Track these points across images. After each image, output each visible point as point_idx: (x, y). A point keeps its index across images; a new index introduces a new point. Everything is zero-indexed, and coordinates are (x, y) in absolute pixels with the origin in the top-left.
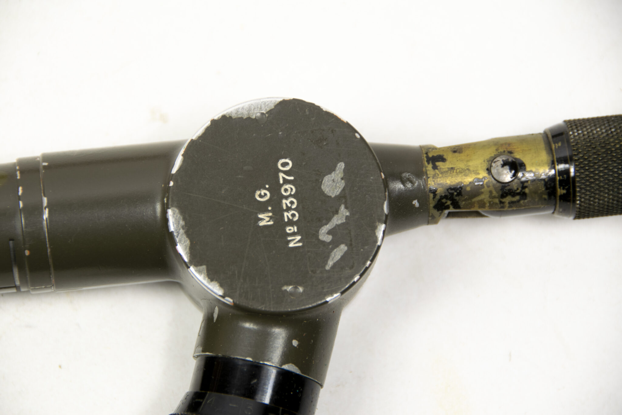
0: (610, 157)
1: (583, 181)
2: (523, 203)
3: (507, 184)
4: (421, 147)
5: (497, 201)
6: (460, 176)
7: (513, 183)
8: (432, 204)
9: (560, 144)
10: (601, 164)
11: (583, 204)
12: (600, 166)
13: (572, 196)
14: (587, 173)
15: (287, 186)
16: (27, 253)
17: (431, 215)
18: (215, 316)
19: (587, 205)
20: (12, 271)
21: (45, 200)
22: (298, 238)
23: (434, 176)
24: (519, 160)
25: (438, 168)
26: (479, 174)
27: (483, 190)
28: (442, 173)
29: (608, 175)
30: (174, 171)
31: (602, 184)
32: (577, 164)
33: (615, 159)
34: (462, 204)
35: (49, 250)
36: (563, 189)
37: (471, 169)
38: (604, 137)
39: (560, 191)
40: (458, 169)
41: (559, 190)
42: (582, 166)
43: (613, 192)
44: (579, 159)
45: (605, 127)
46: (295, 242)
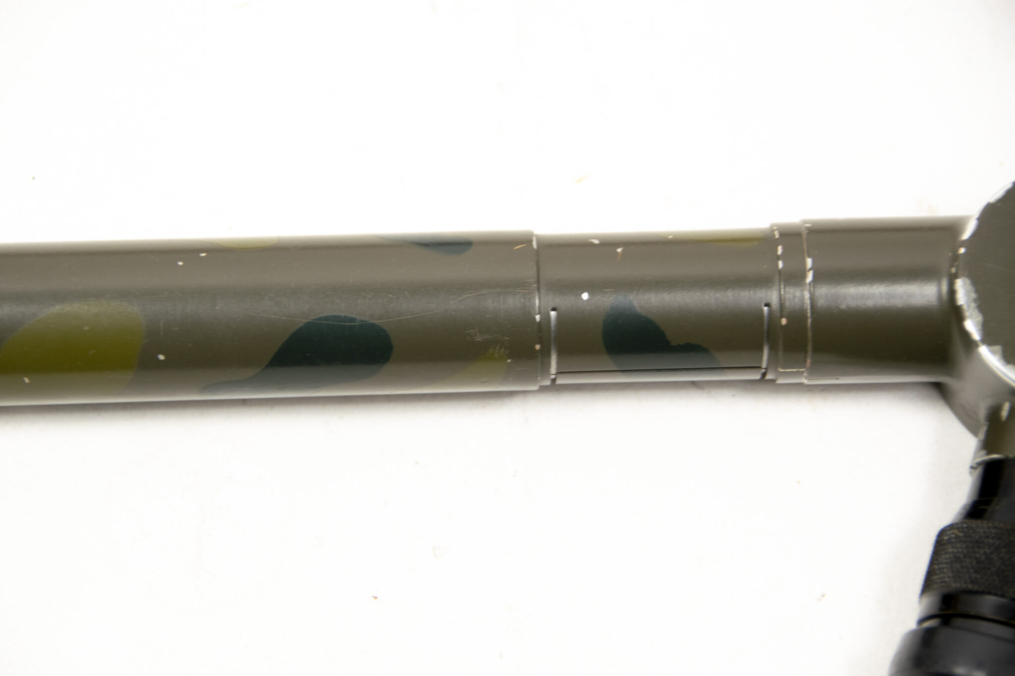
16: (784, 321)
18: (1004, 413)
20: (761, 350)
21: (809, 262)
30: (966, 236)
35: (809, 321)
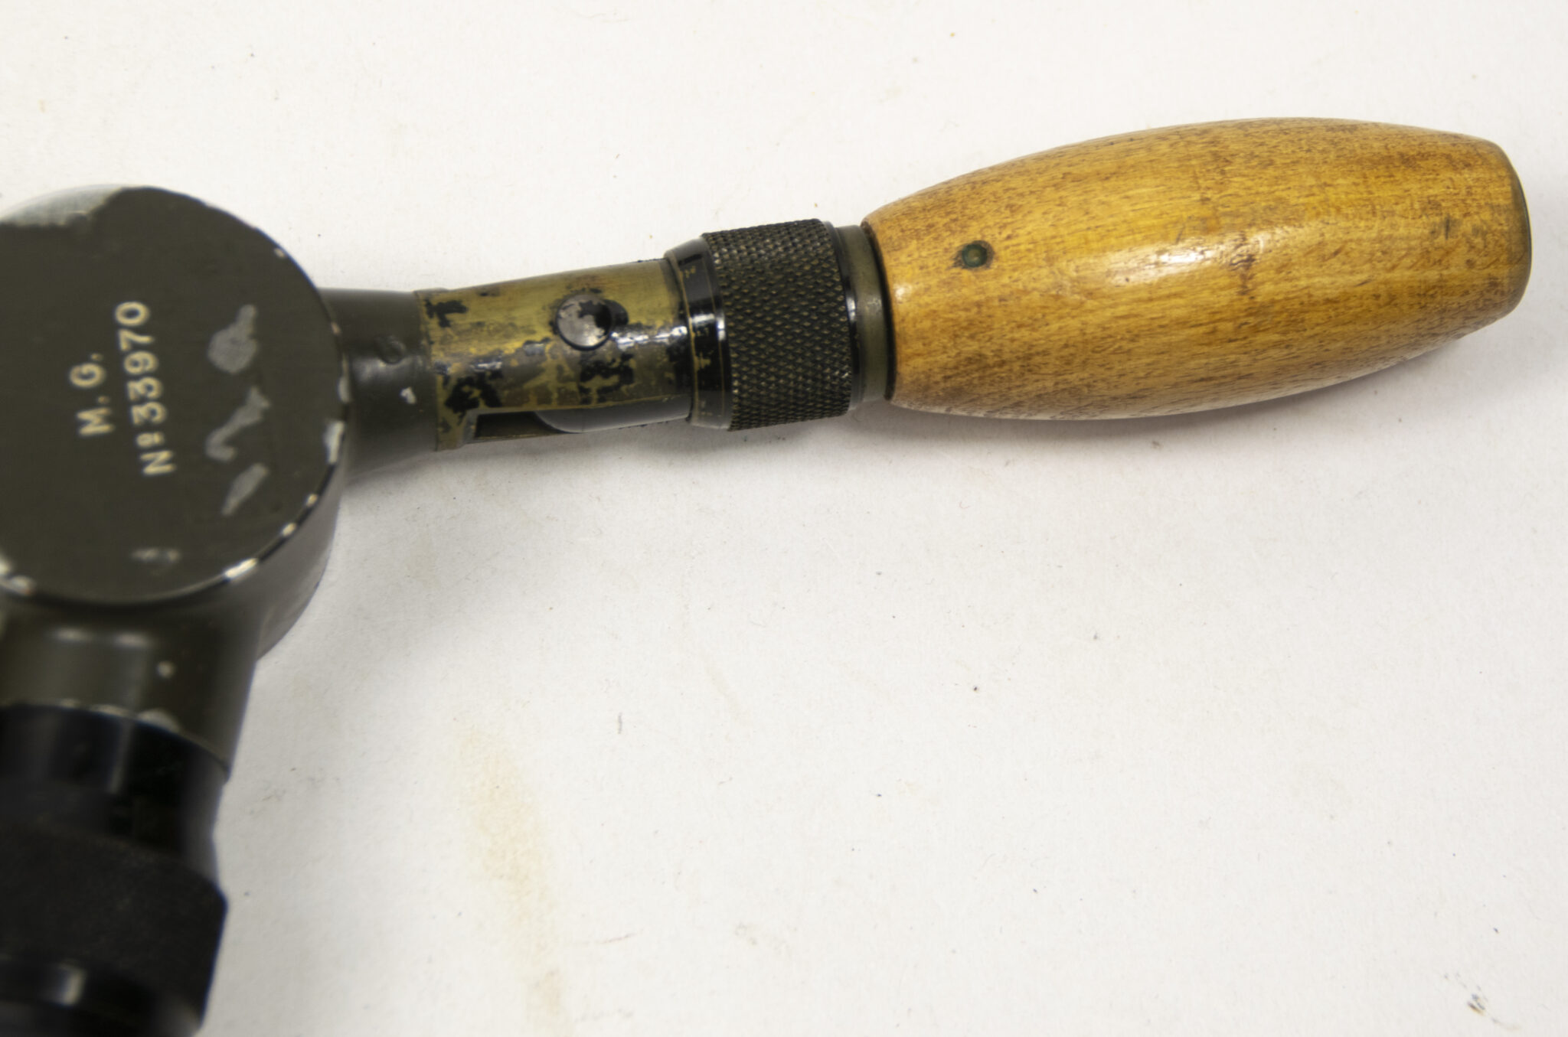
0: (793, 289)
1: (743, 338)
2: (627, 390)
3: (590, 352)
4: (416, 293)
5: (573, 387)
6: (496, 337)
7: (603, 349)
8: (442, 395)
9: (693, 270)
10: (776, 302)
11: (745, 387)
12: (774, 307)
13: (722, 370)
14: (750, 321)
15: (139, 356)
17: (441, 420)
19: (754, 390)
22: (164, 455)
23: (444, 341)
24: (614, 304)
25: (452, 323)
26: (533, 332)
27: (543, 365)
28: (459, 333)
29: (793, 323)
31: (780, 344)
32: (730, 314)
33: (802, 293)
34: (504, 394)
36: (705, 357)
37: (518, 323)
38: (780, 261)
39: (700, 362)
40: (492, 324)
41: (696, 359)
42: (739, 307)
43: (803, 359)
44: (731, 295)
45: (781, 237)
46: (158, 464)
